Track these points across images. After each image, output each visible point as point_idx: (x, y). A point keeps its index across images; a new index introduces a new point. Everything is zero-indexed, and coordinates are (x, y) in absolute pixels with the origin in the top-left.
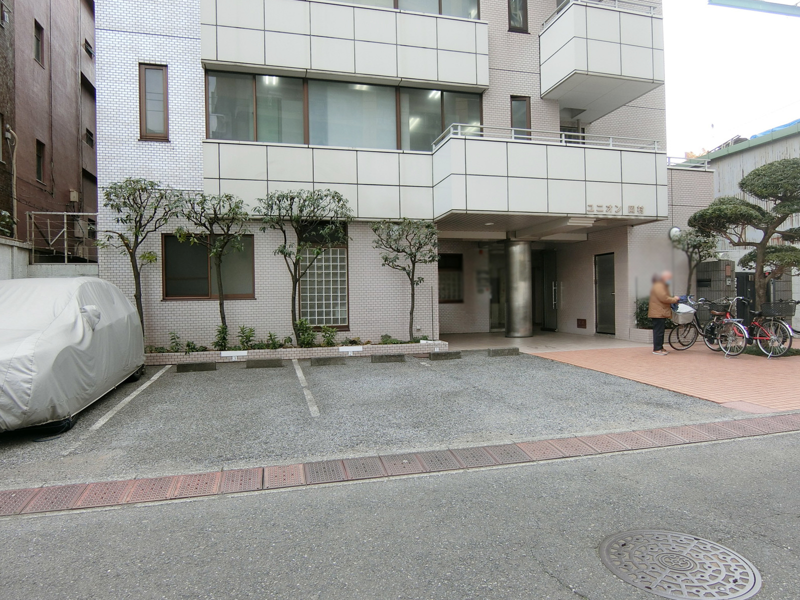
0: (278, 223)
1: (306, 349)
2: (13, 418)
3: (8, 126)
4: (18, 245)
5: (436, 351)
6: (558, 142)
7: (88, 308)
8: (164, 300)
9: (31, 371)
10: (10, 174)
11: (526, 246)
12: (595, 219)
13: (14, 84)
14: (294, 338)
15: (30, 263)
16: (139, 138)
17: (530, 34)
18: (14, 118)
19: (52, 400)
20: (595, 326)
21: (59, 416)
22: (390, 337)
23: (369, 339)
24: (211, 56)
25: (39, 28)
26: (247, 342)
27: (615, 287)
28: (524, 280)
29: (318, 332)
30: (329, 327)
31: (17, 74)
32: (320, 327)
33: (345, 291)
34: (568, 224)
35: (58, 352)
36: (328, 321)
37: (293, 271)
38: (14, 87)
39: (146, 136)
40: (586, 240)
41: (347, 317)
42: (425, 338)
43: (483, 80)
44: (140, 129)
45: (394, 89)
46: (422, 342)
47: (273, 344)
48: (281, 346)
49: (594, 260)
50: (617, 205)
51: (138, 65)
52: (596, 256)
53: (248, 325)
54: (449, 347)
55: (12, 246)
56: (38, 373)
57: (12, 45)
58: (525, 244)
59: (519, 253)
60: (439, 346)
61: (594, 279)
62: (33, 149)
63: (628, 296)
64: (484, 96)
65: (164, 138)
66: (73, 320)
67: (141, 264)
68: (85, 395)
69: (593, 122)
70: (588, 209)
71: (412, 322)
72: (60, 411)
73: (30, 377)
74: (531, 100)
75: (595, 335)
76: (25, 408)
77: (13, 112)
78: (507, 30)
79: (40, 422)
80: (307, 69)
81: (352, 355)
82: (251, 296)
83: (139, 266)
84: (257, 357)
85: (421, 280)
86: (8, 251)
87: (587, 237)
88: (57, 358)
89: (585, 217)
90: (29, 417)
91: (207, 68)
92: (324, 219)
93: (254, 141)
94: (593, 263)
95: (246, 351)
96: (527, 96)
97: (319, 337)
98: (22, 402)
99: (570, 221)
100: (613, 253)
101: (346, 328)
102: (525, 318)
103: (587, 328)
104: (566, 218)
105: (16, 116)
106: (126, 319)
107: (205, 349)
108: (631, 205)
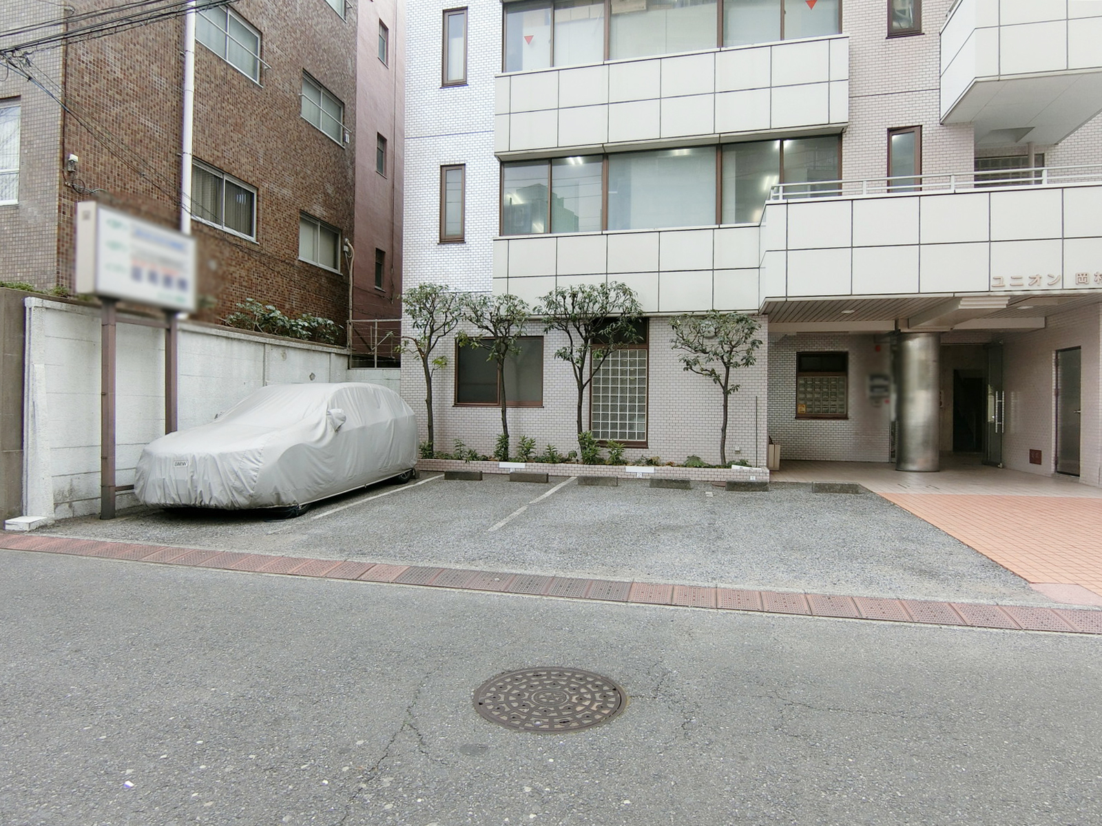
0: (562, 322)
1: (588, 466)
2: (244, 499)
3: (346, 240)
4: (336, 352)
5: (751, 479)
6: (971, 187)
7: (332, 411)
8: (455, 405)
9: (259, 462)
10: (348, 285)
11: (931, 340)
12: (1009, 298)
13: (354, 200)
14: (579, 452)
15: (349, 369)
16: (438, 242)
17: (924, 34)
18: (353, 231)
19: (276, 488)
20: (1053, 462)
21: (283, 503)
22: (698, 458)
23: (671, 460)
24: (503, 148)
25: (381, 139)
26: (526, 454)
27: (1082, 401)
28: (927, 388)
29: (601, 447)
30: (617, 442)
31: (357, 190)
32: (606, 442)
33: (644, 400)
34: (960, 307)
35: (287, 448)
36: (614, 435)
37: (578, 376)
38: (353, 203)
39: (444, 240)
40: (1044, 327)
41: (645, 431)
42: (743, 463)
43: (839, 116)
44: (440, 233)
45: (714, 148)
46: (734, 467)
47: (552, 458)
48: (564, 461)
49: (1054, 358)
50: (1052, 274)
51: (439, 169)
52: (1057, 352)
53: (530, 436)
54: (770, 477)
55: (330, 353)
56: (266, 463)
57: (353, 162)
58: (928, 336)
59: (918, 350)
60: (756, 474)
61: (1054, 388)
62: (373, 259)
63: (1098, 416)
64: (844, 136)
65: (460, 240)
66: (316, 421)
67: (432, 368)
68: (318, 488)
69: (1060, 141)
70: (993, 283)
71: (725, 441)
72: (284, 498)
73: (257, 467)
74: (923, 129)
75: (1053, 476)
76: (252, 492)
77: (352, 226)
78: (885, 37)
79: (266, 505)
80: (603, 144)
81: (641, 477)
82: (540, 405)
83: (430, 371)
84: (535, 471)
85: (736, 388)
86: (326, 357)
87: (1046, 323)
88: (284, 453)
89: (988, 295)
90: (255, 499)
91: (502, 160)
92: (608, 315)
93: (547, 233)
94: (1053, 364)
95: (524, 464)
96: (917, 124)
97: (604, 453)
98: (250, 487)
99: (962, 303)
100: (1079, 347)
101: (645, 445)
102: (925, 443)
103: (1042, 463)
104: (954, 299)
105: (355, 229)
106: (388, 423)
107: (486, 459)
108: (1080, 272)
